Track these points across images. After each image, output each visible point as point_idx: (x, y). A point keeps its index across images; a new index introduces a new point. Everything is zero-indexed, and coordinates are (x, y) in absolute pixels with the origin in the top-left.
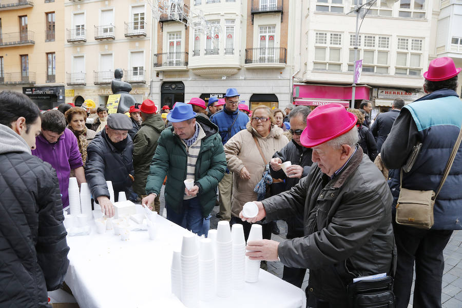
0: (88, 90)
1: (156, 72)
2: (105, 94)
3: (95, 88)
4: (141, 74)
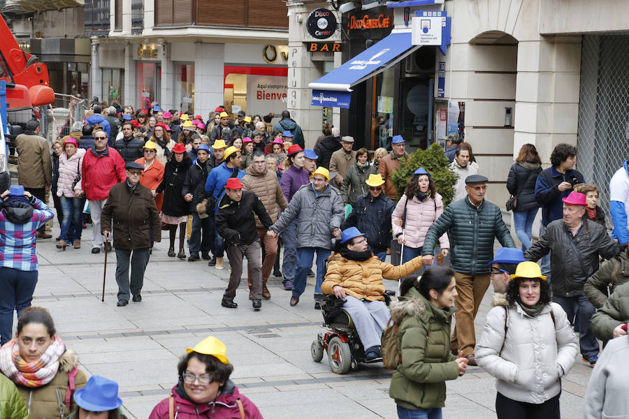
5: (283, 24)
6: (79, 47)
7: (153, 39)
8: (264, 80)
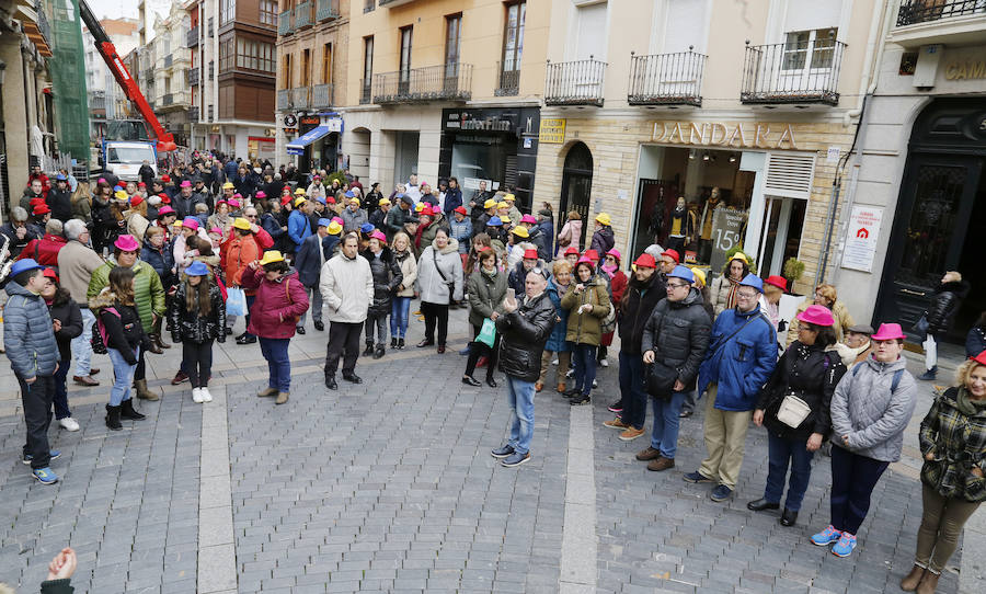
0: (608, 124)
1: (899, 51)
2: (664, 140)
3: (632, 116)
4: (822, 60)
5: (274, 120)
6: (186, 128)
7: (218, 125)
8: (264, 144)
